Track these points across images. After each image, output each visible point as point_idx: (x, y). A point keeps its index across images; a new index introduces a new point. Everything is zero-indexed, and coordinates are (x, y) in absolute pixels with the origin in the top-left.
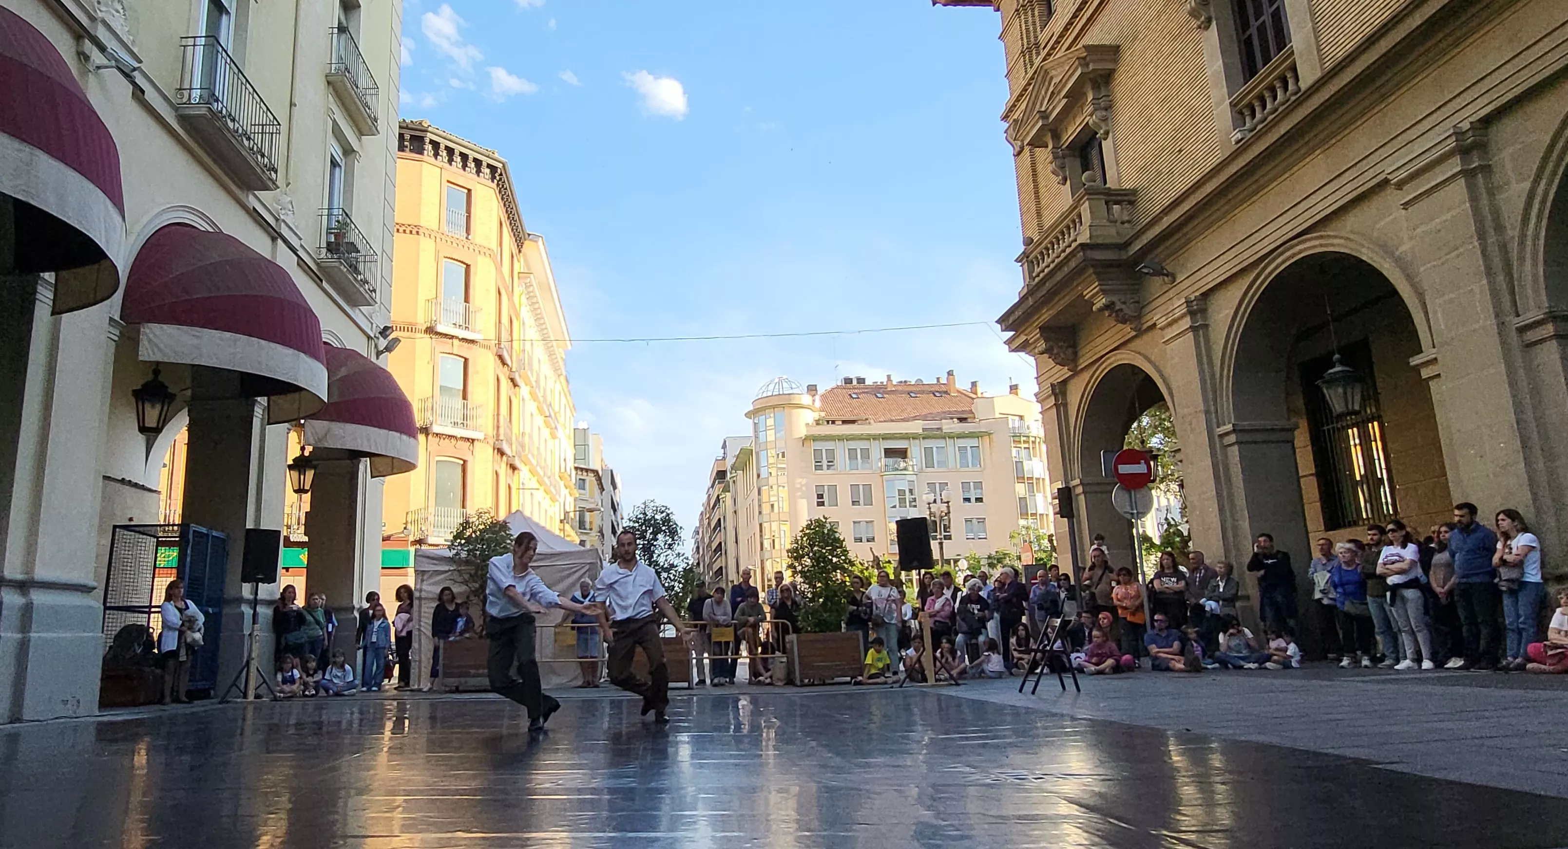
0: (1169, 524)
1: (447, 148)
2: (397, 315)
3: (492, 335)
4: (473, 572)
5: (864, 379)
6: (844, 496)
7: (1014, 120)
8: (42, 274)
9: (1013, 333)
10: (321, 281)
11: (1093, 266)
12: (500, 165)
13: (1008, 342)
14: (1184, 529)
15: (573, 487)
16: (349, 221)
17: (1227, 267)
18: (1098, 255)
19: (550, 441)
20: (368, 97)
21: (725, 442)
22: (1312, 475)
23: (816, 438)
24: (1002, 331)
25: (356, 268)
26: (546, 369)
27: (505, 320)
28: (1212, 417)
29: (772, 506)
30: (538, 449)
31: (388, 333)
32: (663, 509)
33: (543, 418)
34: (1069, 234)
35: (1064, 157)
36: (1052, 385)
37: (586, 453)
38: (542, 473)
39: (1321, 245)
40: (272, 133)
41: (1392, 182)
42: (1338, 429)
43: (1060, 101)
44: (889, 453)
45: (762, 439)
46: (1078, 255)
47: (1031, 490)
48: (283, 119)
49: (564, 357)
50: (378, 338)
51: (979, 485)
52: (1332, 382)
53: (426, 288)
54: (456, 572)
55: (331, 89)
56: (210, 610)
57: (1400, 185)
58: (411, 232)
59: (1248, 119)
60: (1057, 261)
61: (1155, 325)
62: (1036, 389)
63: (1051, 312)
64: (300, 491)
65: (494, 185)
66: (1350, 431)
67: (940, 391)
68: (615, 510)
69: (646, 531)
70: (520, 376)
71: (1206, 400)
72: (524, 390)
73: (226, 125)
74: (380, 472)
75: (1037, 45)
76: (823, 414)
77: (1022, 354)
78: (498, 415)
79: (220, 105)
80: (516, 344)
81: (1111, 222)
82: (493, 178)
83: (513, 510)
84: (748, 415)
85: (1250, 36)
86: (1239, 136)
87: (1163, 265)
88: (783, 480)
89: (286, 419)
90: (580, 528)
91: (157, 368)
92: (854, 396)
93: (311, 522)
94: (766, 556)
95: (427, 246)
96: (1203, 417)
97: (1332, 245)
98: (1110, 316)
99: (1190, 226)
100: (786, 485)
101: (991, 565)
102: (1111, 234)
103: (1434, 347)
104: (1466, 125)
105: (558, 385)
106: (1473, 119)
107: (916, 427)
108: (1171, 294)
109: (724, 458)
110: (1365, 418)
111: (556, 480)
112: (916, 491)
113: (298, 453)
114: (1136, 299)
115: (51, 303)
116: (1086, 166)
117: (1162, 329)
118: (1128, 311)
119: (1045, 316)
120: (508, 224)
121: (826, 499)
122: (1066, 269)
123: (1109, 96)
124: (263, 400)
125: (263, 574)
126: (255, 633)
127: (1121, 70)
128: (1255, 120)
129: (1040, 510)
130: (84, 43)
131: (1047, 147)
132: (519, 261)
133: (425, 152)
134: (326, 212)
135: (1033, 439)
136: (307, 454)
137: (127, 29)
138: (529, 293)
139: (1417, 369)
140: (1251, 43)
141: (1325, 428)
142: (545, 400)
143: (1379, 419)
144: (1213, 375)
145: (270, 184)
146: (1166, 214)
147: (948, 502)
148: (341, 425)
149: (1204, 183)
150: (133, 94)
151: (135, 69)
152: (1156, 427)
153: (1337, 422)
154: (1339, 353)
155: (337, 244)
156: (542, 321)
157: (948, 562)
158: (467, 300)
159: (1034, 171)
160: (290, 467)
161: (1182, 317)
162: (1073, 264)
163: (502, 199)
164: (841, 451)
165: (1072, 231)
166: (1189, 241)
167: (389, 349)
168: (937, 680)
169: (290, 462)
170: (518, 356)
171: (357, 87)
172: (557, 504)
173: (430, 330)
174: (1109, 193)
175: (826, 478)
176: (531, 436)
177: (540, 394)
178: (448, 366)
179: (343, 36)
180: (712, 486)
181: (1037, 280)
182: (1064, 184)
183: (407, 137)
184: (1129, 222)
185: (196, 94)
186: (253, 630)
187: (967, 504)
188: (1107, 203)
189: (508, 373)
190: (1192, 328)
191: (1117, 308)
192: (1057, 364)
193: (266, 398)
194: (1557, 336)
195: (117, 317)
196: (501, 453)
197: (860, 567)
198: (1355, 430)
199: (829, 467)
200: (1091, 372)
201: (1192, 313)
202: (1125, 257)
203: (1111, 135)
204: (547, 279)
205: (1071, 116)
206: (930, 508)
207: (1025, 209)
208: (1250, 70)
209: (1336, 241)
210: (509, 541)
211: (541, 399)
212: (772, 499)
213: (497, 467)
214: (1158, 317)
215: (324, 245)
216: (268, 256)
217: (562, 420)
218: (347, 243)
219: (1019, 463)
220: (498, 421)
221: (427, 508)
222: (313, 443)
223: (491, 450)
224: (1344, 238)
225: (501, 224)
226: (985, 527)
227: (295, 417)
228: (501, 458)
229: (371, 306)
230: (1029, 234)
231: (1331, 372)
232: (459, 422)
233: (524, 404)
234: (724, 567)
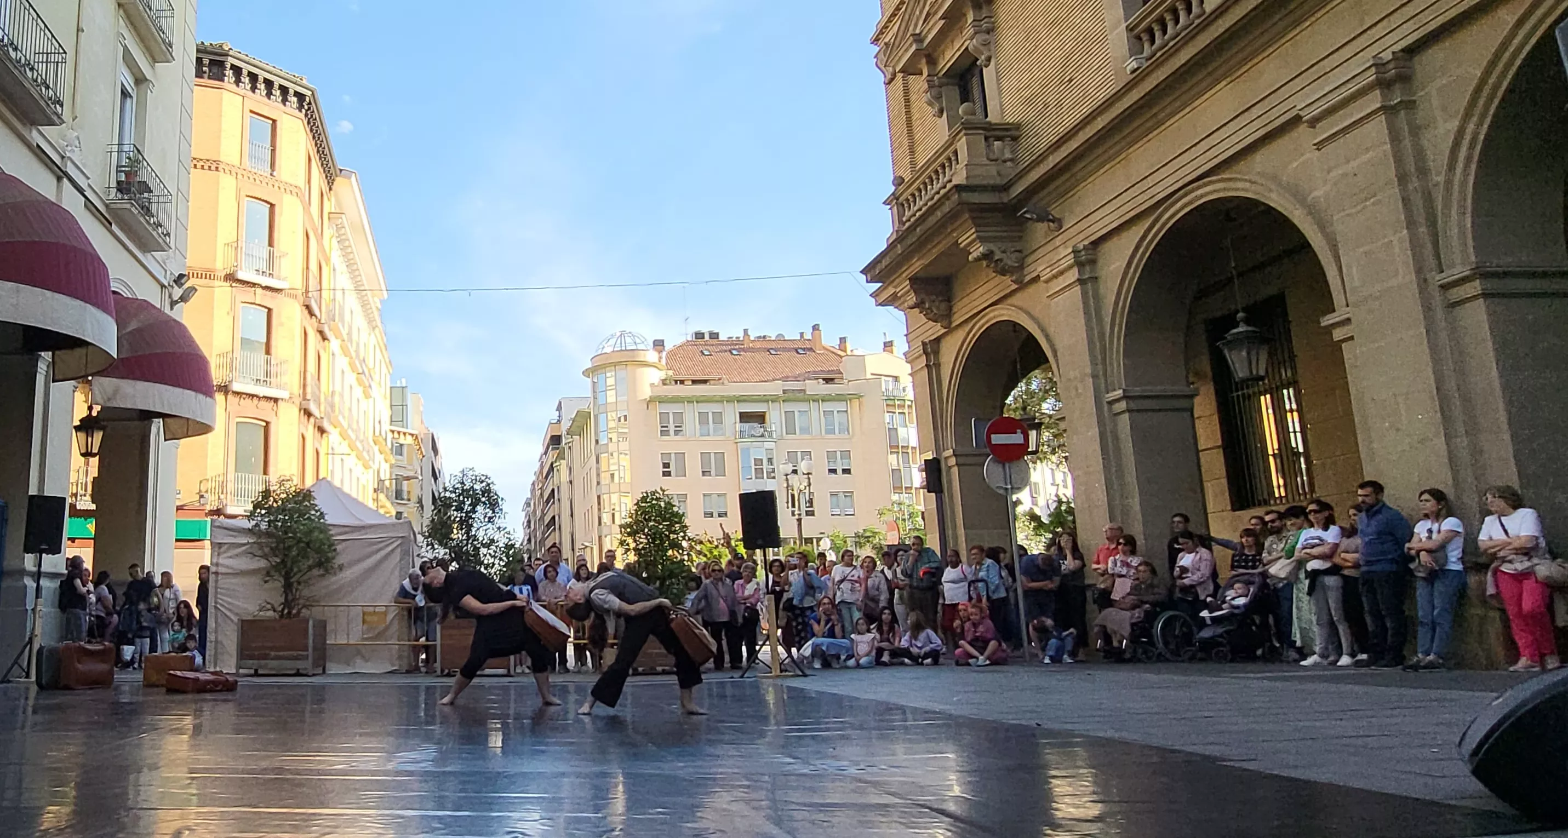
1: (250, 74)
2: (193, 259)
3: (298, 284)
4: (274, 545)
5: (717, 334)
6: (693, 465)
7: (885, 44)
9: (879, 285)
10: (111, 224)
11: (971, 211)
12: (308, 93)
13: (874, 295)
15: (389, 452)
16: (141, 158)
17: (1120, 213)
18: (976, 198)
19: (364, 402)
20: (163, 20)
21: (560, 403)
22: (1217, 447)
23: (662, 400)
24: (867, 282)
25: (148, 209)
26: (359, 321)
27: (313, 265)
28: (1101, 381)
29: (612, 475)
30: (350, 410)
31: (183, 281)
32: (483, 478)
33: (355, 375)
34: (944, 173)
35: (940, 85)
36: (924, 344)
37: (404, 413)
38: (353, 436)
39: (1224, 189)
40: (58, 63)
41: (1304, 119)
42: (1249, 396)
43: (936, 23)
44: (745, 417)
45: (601, 401)
46: (953, 198)
47: (906, 461)
48: (69, 47)
49: (380, 306)
50: (172, 287)
51: (846, 454)
52: (1236, 343)
53: (226, 231)
54: (256, 545)
55: (121, 12)
57: (1313, 122)
58: (210, 168)
60: (929, 204)
61: (1038, 277)
62: (906, 347)
63: (922, 262)
64: (87, 454)
65: (302, 115)
66: (1262, 398)
67: (804, 348)
68: (436, 479)
69: (464, 503)
70: (330, 330)
71: (1094, 363)
72: (334, 344)
73: (7, 54)
74: (173, 434)
76: (671, 373)
77: (891, 308)
78: (305, 371)
80: (325, 294)
81: (991, 160)
82: (300, 107)
83: (321, 477)
84: (586, 373)
86: (1135, 64)
87: (1049, 209)
88: (624, 446)
89: (70, 376)
90: (396, 498)
92: (706, 353)
93: (99, 489)
94: (605, 531)
95: (227, 183)
96: (1089, 381)
97: (1238, 189)
98: (988, 266)
99: (1080, 165)
100: (627, 452)
101: (858, 544)
102: (990, 174)
103: (1348, 306)
104: (1388, 55)
105: (373, 338)
106: (1396, 48)
107: (776, 388)
108: (1058, 242)
109: (559, 421)
110: (1278, 383)
111: (369, 444)
112: (774, 461)
113: (85, 413)
114: (1018, 248)
116: (965, 98)
117: (1047, 282)
118: (1010, 260)
119: (916, 265)
120: (318, 158)
121: (672, 469)
122: (939, 214)
123: (991, 18)
124: (47, 355)
125: (48, 545)
126: (39, 608)
128: (1154, 47)
129: (916, 484)
131: (921, 74)
132: (329, 200)
133: (226, 79)
134: (115, 148)
135: (908, 403)
136: (94, 414)
138: (340, 235)
139: (1328, 330)
141: (1235, 394)
142: (358, 356)
143: (1293, 383)
144: (1102, 335)
145: (55, 118)
146: (1052, 153)
147: (808, 474)
148: (132, 382)
153: (1247, 388)
154: (1242, 311)
155: (128, 183)
156: (355, 267)
157: (809, 541)
158: (271, 244)
159: (907, 101)
160: (77, 429)
161: (1070, 267)
162: (946, 208)
163: (311, 130)
164: (691, 415)
165: (947, 170)
166: (1078, 183)
167: (184, 299)
168: (781, 671)
169: (77, 423)
170: (327, 306)
171: (150, 9)
172: (371, 471)
173: (231, 278)
174: (990, 127)
175: (672, 444)
176: (342, 395)
177: (352, 350)
178: (250, 317)
180: (546, 453)
181: (907, 224)
182: (940, 115)
183: (205, 61)
184: (1011, 160)
186: (36, 605)
187: (833, 475)
188: (986, 139)
189: (316, 325)
190: (1080, 281)
191: (996, 258)
192: (929, 319)
193: (50, 353)
194: (1485, 295)
196: (308, 414)
197: (709, 545)
198: (1268, 396)
199: (677, 433)
200: (967, 329)
201: (1080, 264)
202: (1005, 200)
203: (992, 62)
204: (361, 222)
205: (948, 40)
206: (787, 480)
207: (896, 145)
209: (1240, 185)
210: (313, 512)
211: (354, 355)
212: (612, 468)
213: (303, 430)
214: (1042, 268)
215: (113, 184)
216: (52, 196)
217: (376, 377)
218: (139, 182)
219: (893, 431)
220: (305, 378)
221: (226, 474)
222: (101, 401)
223: (297, 410)
224: (1250, 181)
225: (310, 159)
226: (852, 501)
227: (83, 373)
228: (308, 420)
229: (164, 251)
230: (900, 173)
231: (1235, 331)
232: (262, 379)
233: (334, 359)
234: (557, 542)
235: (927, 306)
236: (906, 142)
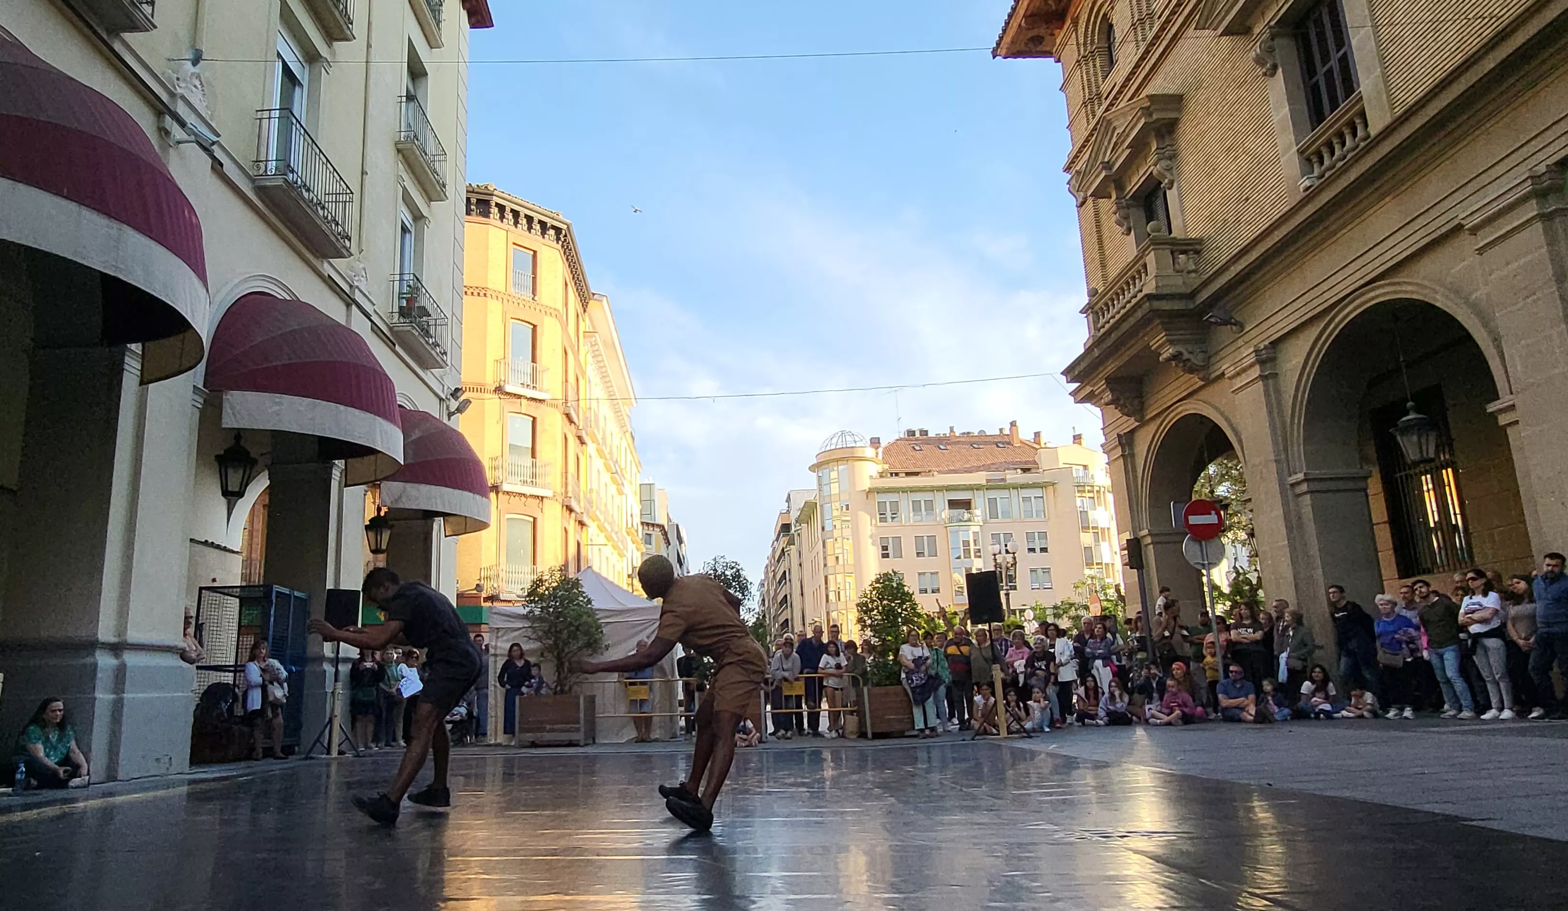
0: (1238, 573)
1: (512, 211)
2: (467, 377)
3: (559, 395)
4: (547, 628)
5: (927, 431)
6: (909, 548)
7: (1076, 172)
8: (128, 345)
9: (1078, 384)
10: (394, 345)
11: (1159, 316)
12: (565, 227)
13: (1073, 394)
14: (1253, 578)
15: (639, 541)
16: (420, 285)
17: (1297, 315)
18: (1165, 305)
19: (618, 498)
20: (437, 164)
21: (789, 495)
22: (1385, 523)
23: (880, 491)
24: (1068, 382)
25: (427, 332)
26: (612, 426)
27: (572, 379)
28: (1284, 466)
29: (837, 558)
30: (606, 505)
31: (459, 394)
32: (733, 565)
33: (609, 474)
34: (1135, 284)
35: (1128, 207)
36: (1118, 435)
37: (652, 507)
38: (609, 528)
39: (1395, 292)
40: (346, 202)
41: (1466, 227)
42: (1411, 476)
43: (1123, 151)
44: (953, 504)
45: (826, 491)
46: (1144, 306)
47: (1097, 540)
48: (355, 188)
49: (632, 414)
50: (449, 400)
51: (1044, 535)
52: (1407, 429)
53: (494, 350)
54: (530, 629)
55: (400, 156)
56: (294, 669)
57: (1474, 231)
58: (479, 294)
59: (1315, 166)
60: (1122, 312)
61: (1223, 374)
62: (1102, 440)
63: (1116, 364)
64: (376, 550)
65: (559, 246)
66: (1423, 478)
67: (1003, 442)
70: (587, 433)
71: (1276, 450)
72: (591, 447)
73: (301, 194)
74: (453, 531)
75: (1099, 95)
76: (886, 466)
77: (1088, 405)
78: (566, 472)
79: (295, 175)
80: (582, 403)
81: (1178, 272)
82: (558, 239)
83: (582, 566)
84: (811, 468)
85: (1318, 81)
86: (1307, 183)
87: (1231, 314)
88: (847, 532)
89: (361, 481)
91: (239, 434)
92: (917, 448)
94: (832, 607)
95: (494, 308)
96: (1273, 467)
97: (1406, 292)
98: (1176, 366)
99: (1260, 274)
100: (850, 537)
101: (1057, 615)
102: (1178, 284)
103: (1512, 393)
104: (1542, 168)
105: (624, 441)
106: (1549, 162)
107: (980, 478)
108: (1240, 342)
109: (788, 512)
110: (1439, 464)
111: (622, 535)
112: (980, 542)
113: (374, 514)
114: (1204, 349)
115: (139, 373)
116: (1150, 217)
117: (1230, 378)
118: (1196, 360)
119: (1111, 367)
120: (573, 284)
121: (890, 551)
122: (1132, 321)
123: (1172, 145)
124: (340, 463)
126: (336, 691)
127: (1185, 119)
128: (1323, 168)
129: (1106, 559)
130: (164, 117)
131: (1111, 197)
132: (584, 321)
133: (491, 215)
134: (397, 277)
135: (1098, 488)
136: (382, 514)
137: (205, 104)
138: (594, 351)
139: (1493, 416)
140: (1319, 88)
141: (1398, 475)
142: (611, 458)
143: (1451, 464)
144: (1283, 423)
145: (345, 252)
146: (1234, 263)
147: (1014, 553)
148: (416, 485)
149: (1272, 232)
150: (212, 167)
151: (213, 143)
152: (1223, 476)
153: (1410, 469)
154: (1412, 401)
155: (409, 308)
156: (607, 379)
157: (1014, 612)
158: (534, 360)
159: (1098, 221)
160: (367, 527)
161: (1251, 366)
162: (1139, 314)
163: (567, 260)
164: (905, 503)
165: (1137, 281)
166: (1257, 290)
167: (459, 410)
169: (367, 523)
170: (584, 413)
171: (426, 154)
172: (624, 558)
173: (499, 390)
174: (1174, 242)
175: (890, 530)
176: (598, 493)
177: (607, 452)
178: (517, 426)
179: (412, 104)
180: (777, 539)
181: (1102, 331)
182: (1128, 234)
183: (474, 201)
184: (1195, 271)
185: (272, 165)
186: (334, 688)
187: (1032, 554)
188: (1172, 253)
189: (575, 431)
190: (1262, 377)
191: (1185, 358)
192: (1124, 414)
193: (343, 461)
195: (201, 386)
196: (570, 510)
197: (927, 618)
198: (1429, 476)
199: (893, 519)
200: (1159, 421)
201: (1261, 362)
202: (1192, 306)
203: (1175, 185)
204: (612, 339)
205: (1134, 166)
206: (995, 560)
207: (1089, 260)
208: (1317, 116)
209: (1407, 288)
210: (581, 599)
212: (837, 551)
213: (566, 525)
214: (1226, 366)
215: (396, 309)
216: (343, 322)
217: (628, 476)
218: (419, 307)
219: (1084, 513)
220: (566, 478)
221: (498, 564)
222: (389, 504)
223: (559, 507)
224: (1417, 284)
225: (566, 284)
226: (1050, 576)
227: (372, 479)
228: (570, 514)
229: (442, 368)
230: (1093, 285)
231: (1404, 419)
232: (529, 480)
233: (591, 461)
234: (789, 618)
235: (1122, 402)
236: (1097, 256)
